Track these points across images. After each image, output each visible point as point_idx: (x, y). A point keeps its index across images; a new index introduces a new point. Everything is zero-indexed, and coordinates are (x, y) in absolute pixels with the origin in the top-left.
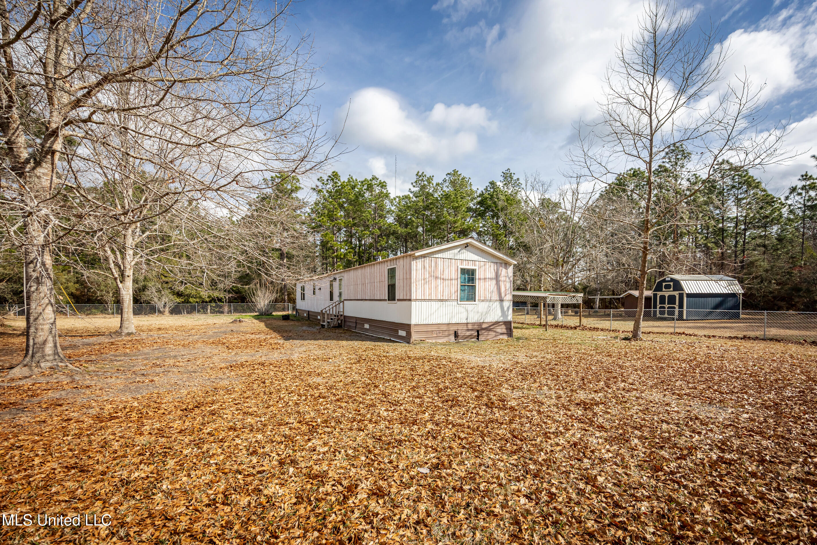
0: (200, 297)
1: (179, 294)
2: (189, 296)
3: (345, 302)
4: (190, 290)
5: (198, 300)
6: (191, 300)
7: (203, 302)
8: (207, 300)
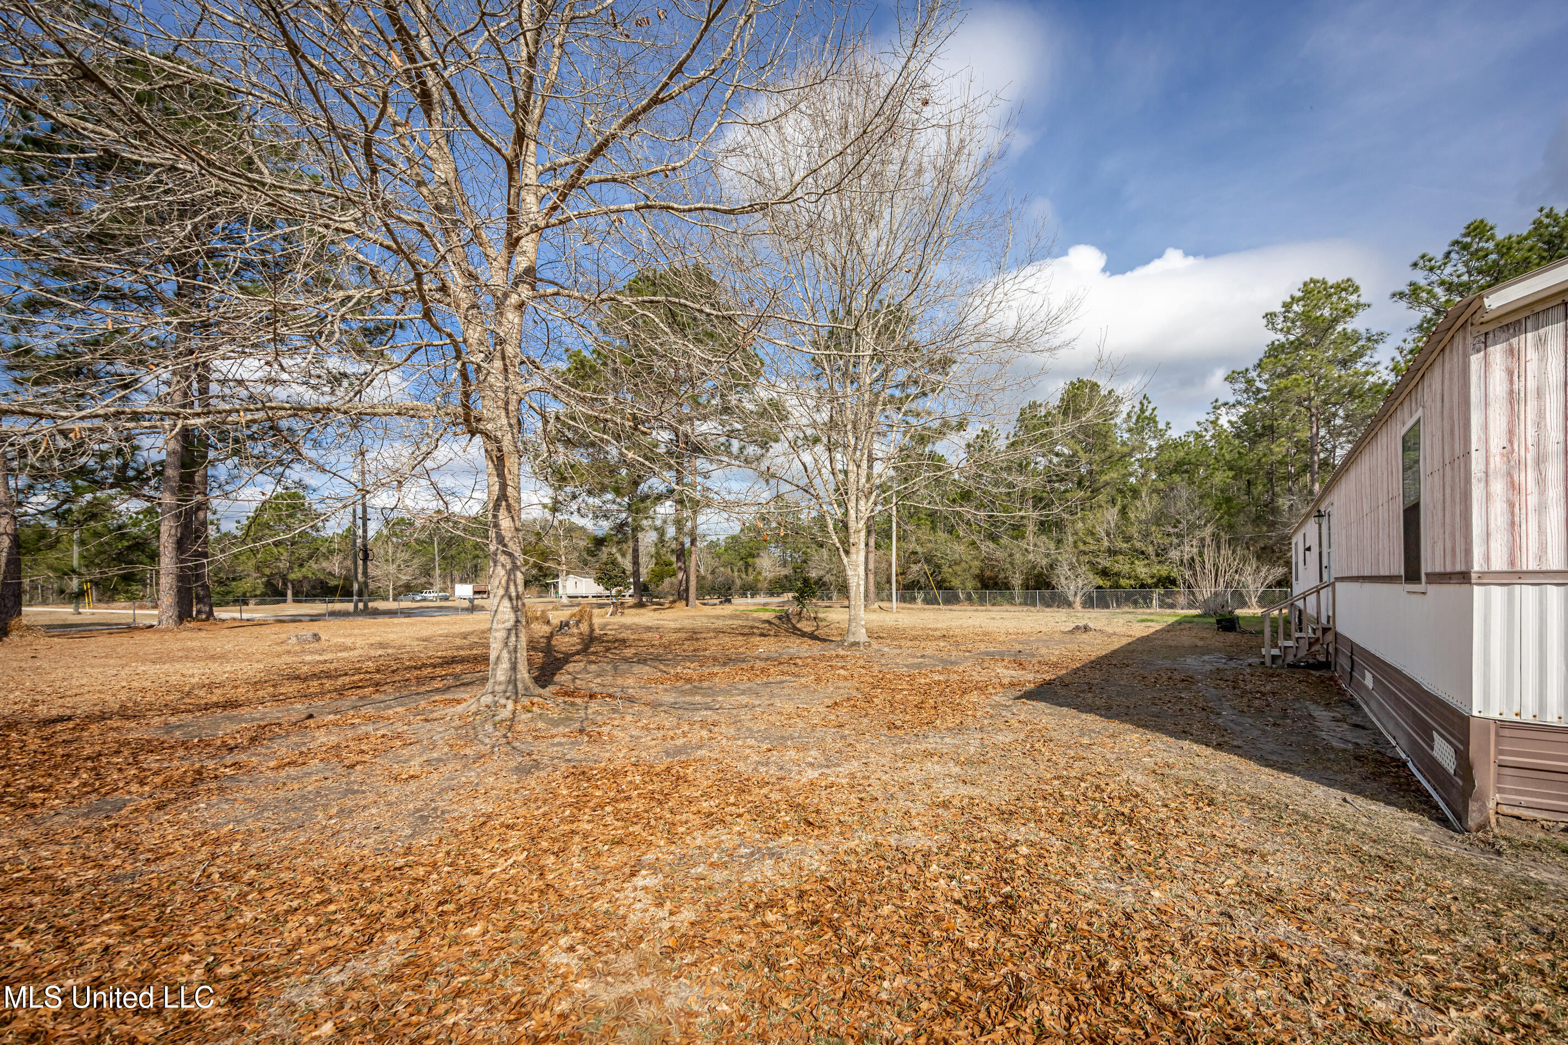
0: (1136, 578)
1: (1104, 573)
2: (1118, 574)
3: (1339, 585)
4: (1121, 565)
5: (1132, 582)
6: (1123, 582)
7: (1143, 586)
8: (1150, 581)
